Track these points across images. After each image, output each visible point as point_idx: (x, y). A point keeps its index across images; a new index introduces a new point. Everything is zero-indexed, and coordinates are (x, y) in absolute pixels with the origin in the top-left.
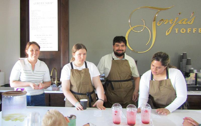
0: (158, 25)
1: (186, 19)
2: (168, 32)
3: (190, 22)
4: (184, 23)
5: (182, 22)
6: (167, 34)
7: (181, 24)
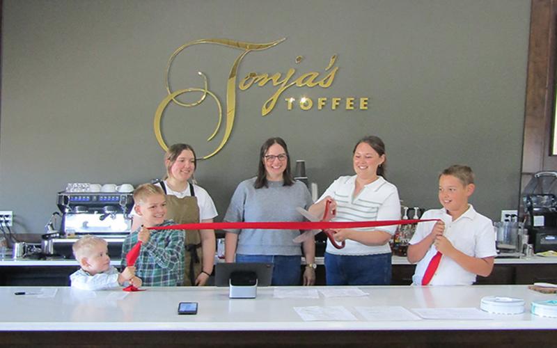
0: (242, 87)
1: (315, 75)
2: (267, 107)
3: (325, 82)
4: (309, 84)
5: (303, 82)
6: (264, 112)
7: (303, 86)
